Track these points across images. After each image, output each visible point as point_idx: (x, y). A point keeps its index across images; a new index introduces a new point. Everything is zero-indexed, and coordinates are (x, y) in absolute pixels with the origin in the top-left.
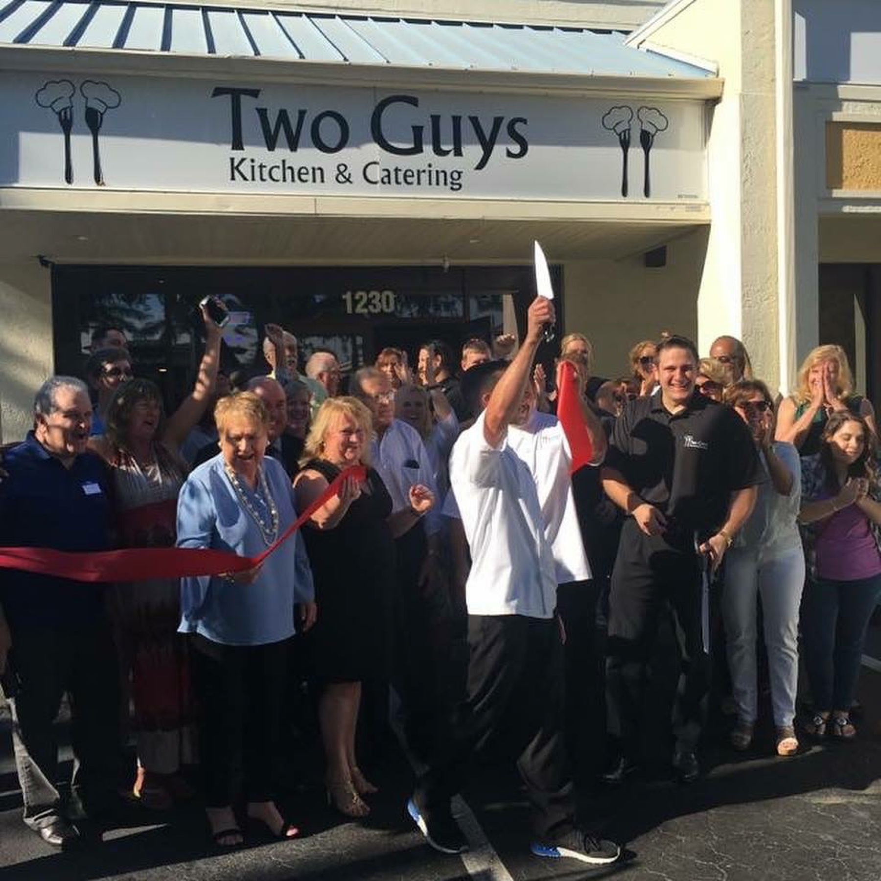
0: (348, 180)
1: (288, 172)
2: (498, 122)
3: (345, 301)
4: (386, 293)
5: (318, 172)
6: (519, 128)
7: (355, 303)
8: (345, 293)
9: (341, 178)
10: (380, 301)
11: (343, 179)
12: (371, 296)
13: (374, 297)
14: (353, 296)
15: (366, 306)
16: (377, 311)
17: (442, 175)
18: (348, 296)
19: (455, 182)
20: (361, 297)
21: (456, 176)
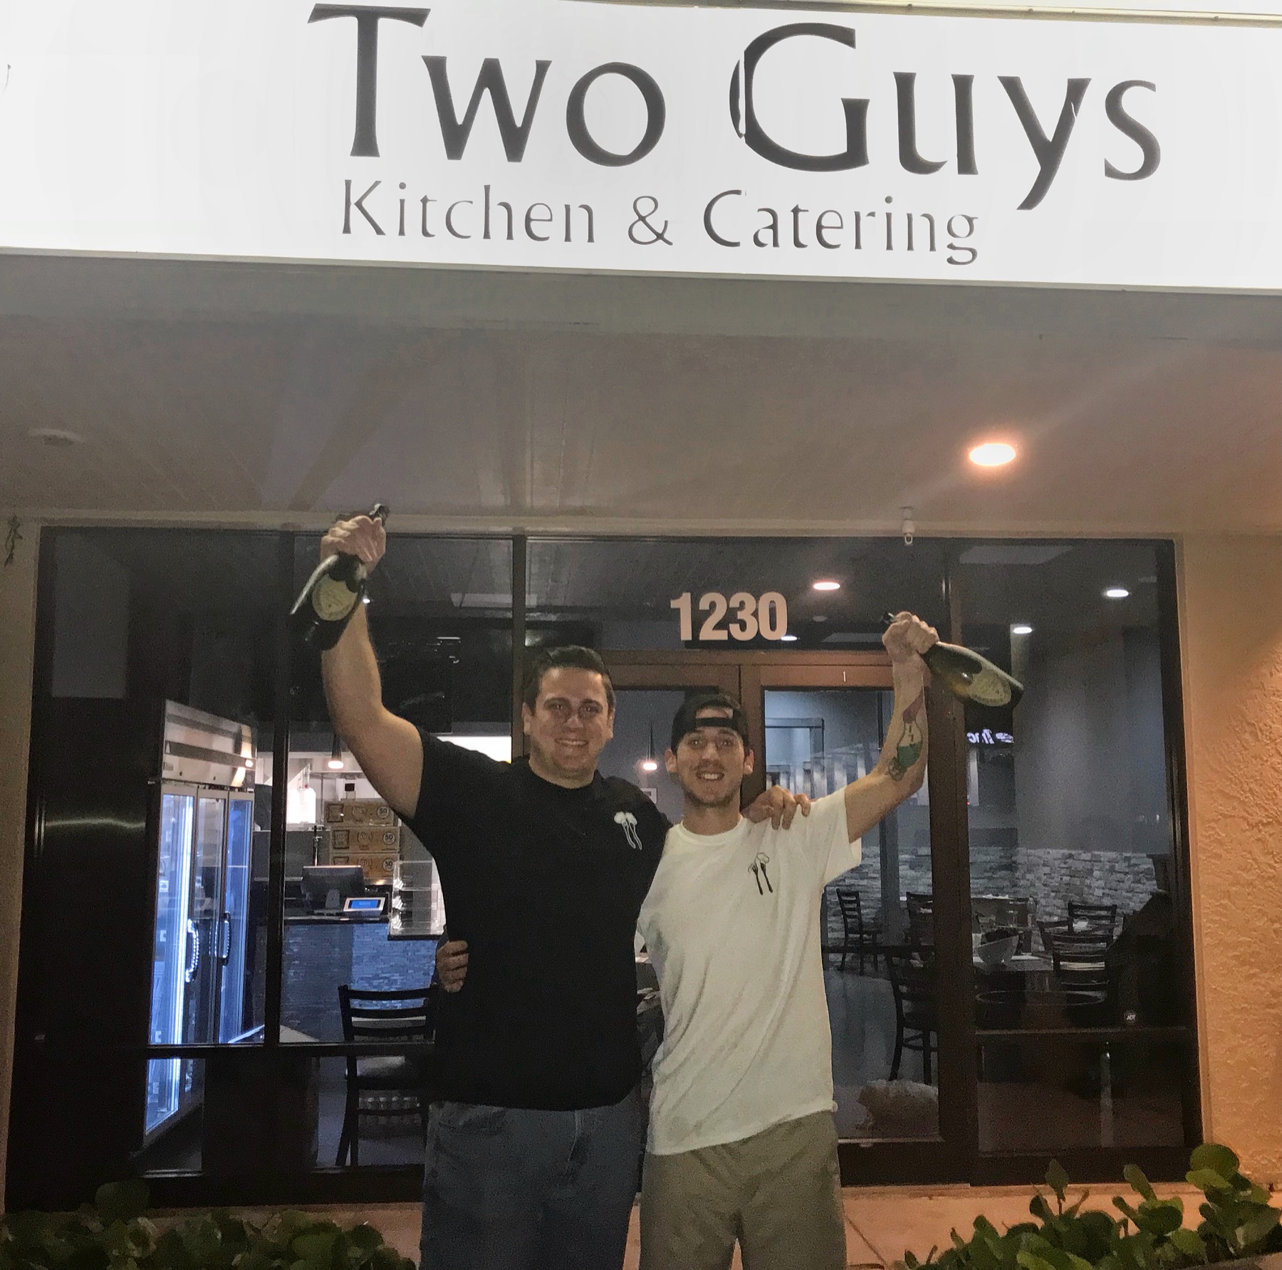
0: (660, 236)
1: (498, 216)
2: (1076, 89)
3: (678, 611)
4: (767, 597)
5: (580, 219)
6: (1131, 104)
7: (698, 620)
8: (678, 596)
9: (641, 232)
10: (755, 614)
11: (646, 235)
12: (734, 603)
13: (742, 604)
14: (695, 602)
15: (722, 625)
16: (748, 635)
17: (921, 227)
18: (683, 603)
19: (956, 242)
20: (713, 605)
21: (961, 227)
